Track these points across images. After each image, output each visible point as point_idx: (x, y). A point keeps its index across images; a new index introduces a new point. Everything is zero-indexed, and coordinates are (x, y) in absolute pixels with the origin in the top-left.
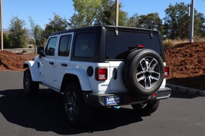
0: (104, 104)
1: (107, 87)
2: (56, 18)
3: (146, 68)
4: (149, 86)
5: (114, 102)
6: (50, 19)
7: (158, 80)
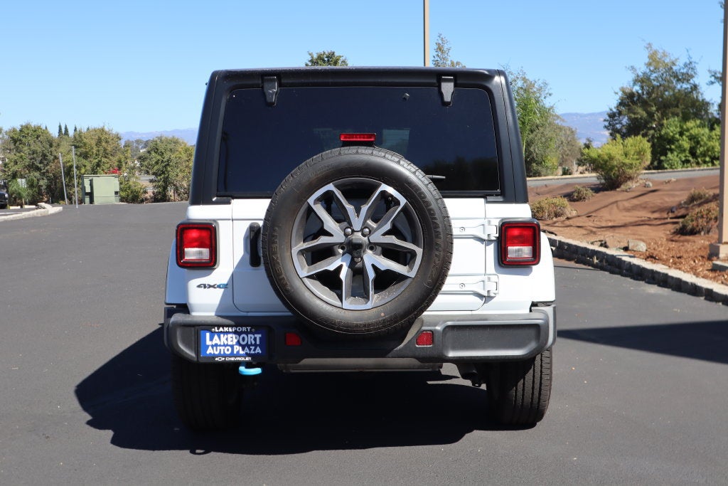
0: (193, 355)
1: (220, 292)
2: (654, 60)
3: (350, 225)
4: (366, 296)
5: (237, 349)
6: (633, 68)
7: (412, 274)
